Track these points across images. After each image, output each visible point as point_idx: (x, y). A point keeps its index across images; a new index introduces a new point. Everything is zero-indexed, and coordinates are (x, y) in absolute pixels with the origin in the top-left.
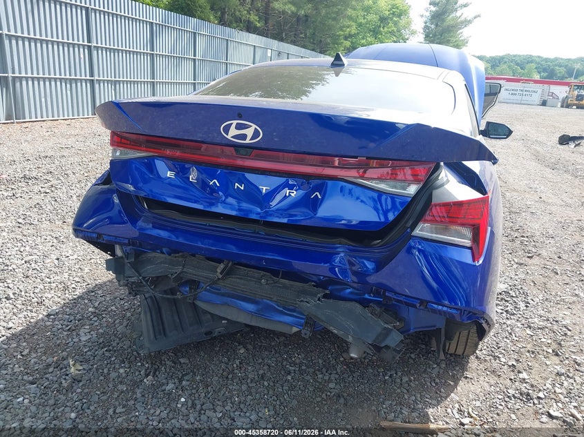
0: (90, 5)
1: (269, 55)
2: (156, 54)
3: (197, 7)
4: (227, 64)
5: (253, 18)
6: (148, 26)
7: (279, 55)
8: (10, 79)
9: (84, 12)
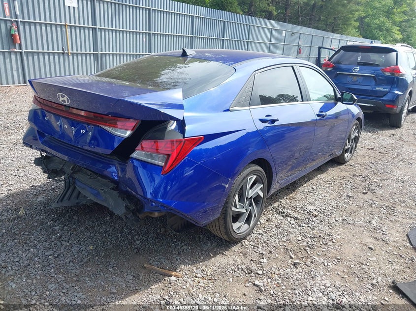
0: (152, 7)
1: (284, 35)
2: (195, 37)
3: (228, 3)
4: (248, 42)
5: (272, 8)
6: (190, 18)
7: (292, 35)
8: (99, 55)
9: (147, 12)
